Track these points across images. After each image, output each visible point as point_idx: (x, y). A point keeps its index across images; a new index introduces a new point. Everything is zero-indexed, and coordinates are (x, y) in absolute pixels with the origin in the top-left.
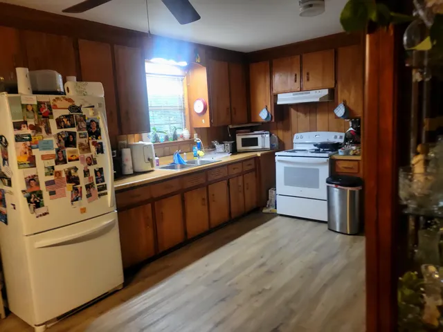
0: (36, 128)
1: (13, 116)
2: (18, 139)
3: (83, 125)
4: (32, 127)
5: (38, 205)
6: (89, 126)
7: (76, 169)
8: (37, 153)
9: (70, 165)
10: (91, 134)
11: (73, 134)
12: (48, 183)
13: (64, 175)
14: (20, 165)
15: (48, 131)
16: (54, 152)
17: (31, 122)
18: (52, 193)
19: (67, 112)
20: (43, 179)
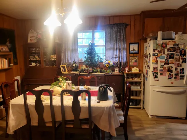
0: (160, 52)
1: (154, 47)
2: (154, 55)
3: (178, 51)
4: (158, 51)
5: (156, 77)
6: (181, 52)
7: (172, 67)
8: (159, 60)
9: (170, 65)
10: (181, 54)
11: (173, 54)
12: (160, 70)
13: (167, 69)
14: (152, 63)
15: (164, 53)
16: (165, 60)
17: (159, 49)
18: (161, 74)
19: (172, 46)
20: (159, 69)
